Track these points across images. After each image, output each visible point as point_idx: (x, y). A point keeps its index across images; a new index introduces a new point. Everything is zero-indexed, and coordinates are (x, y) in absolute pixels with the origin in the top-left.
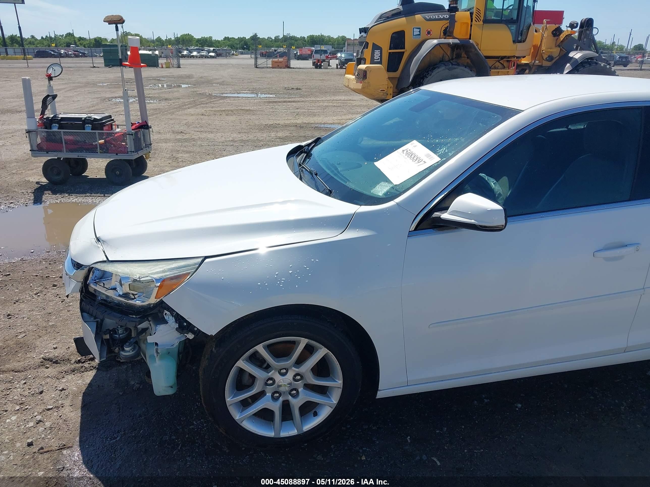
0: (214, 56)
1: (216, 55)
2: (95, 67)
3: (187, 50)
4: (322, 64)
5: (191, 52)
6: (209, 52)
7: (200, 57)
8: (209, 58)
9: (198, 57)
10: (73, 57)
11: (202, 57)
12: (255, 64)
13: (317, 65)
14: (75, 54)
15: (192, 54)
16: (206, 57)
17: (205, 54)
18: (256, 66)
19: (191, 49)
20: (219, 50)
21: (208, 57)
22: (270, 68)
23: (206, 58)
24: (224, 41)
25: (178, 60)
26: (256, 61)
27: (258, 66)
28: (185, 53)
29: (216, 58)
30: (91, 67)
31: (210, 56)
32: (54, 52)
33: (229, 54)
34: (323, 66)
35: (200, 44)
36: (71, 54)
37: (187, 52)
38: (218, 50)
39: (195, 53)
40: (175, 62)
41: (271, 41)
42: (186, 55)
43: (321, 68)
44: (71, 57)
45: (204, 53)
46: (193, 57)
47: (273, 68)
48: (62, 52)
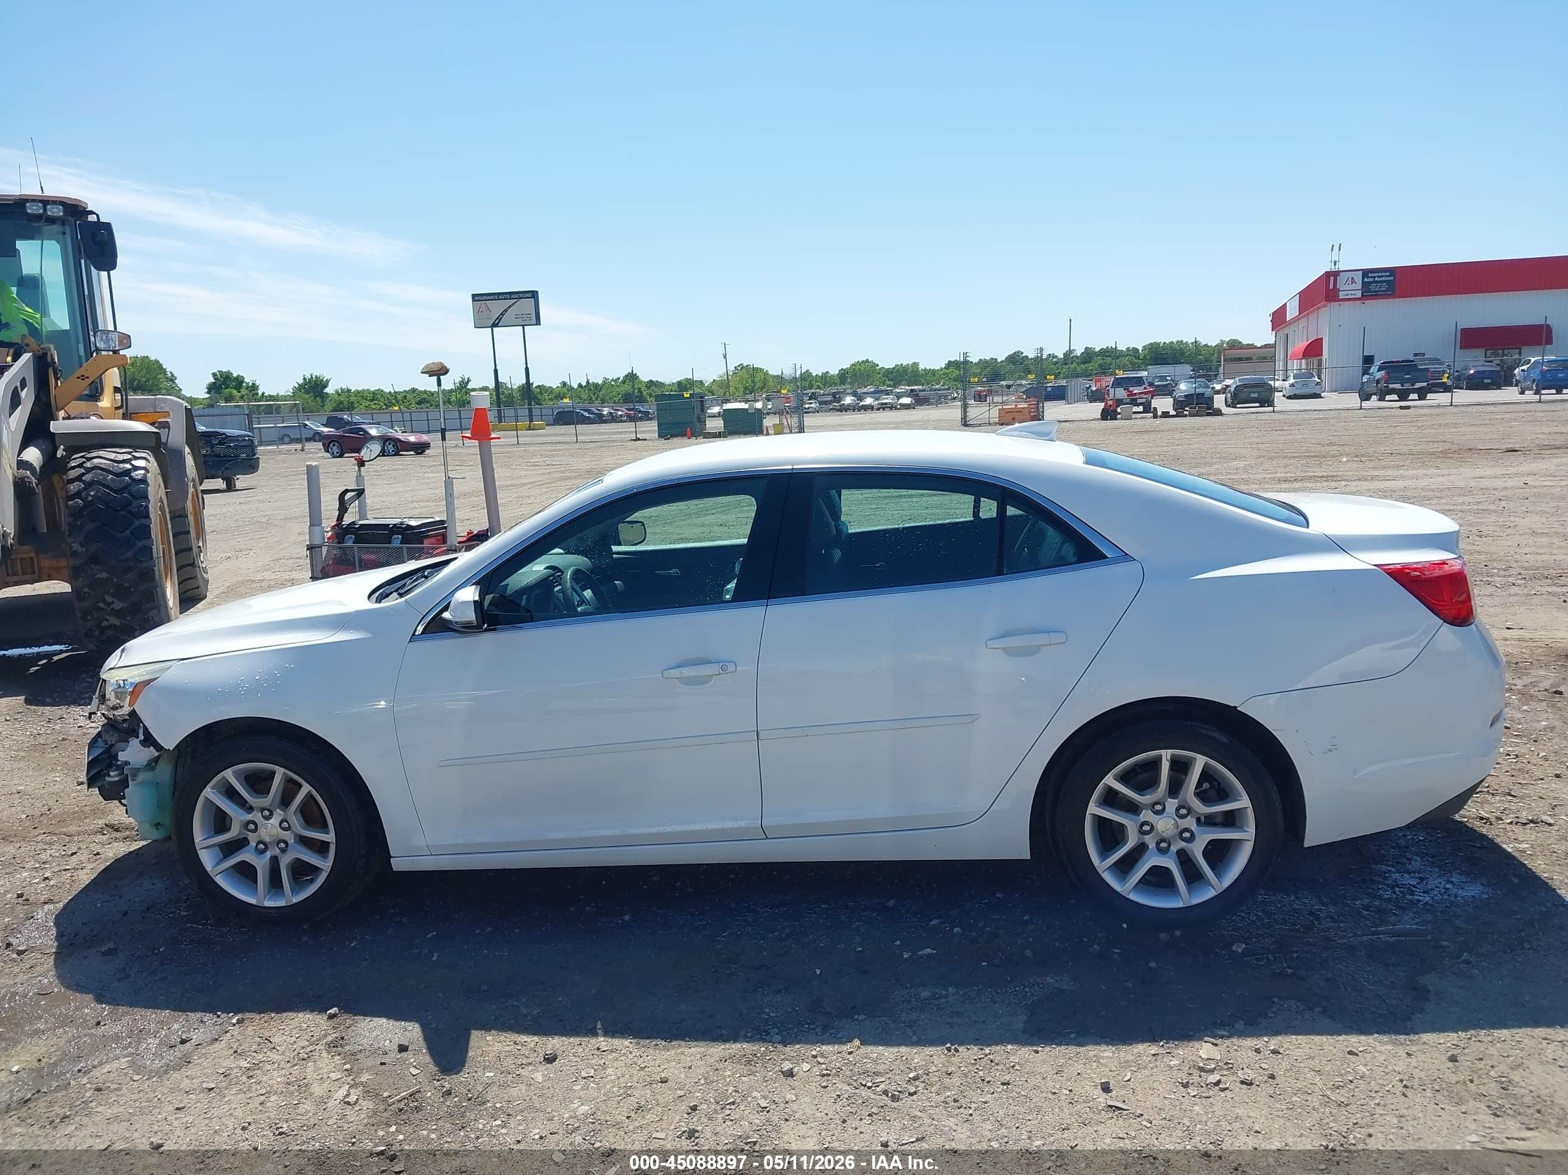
0: (909, 405)
1: (913, 401)
2: (639, 439)
3: (854, 394)
4: (1119, 410)
5: (860, 398)
6: (899, 396)
7: (878, 409)
8: (899, 409)
9: (875, 407)
10: (625, 422)
11: (884, 407)
12: (962, 419)
13: (1108, 414)
14: (628, 416)
15: (861, 403)
16: (892, 407)
17: (891, 401)
18: (965, 421)
19: (864, 393)
20: (924, 391)
21: (896, 408)
22: (995, 424)
23: (891, 409)
24: (946, 371)
25: (800, 418)
26: (965, 412)
27: (968, 423)
28: (848, 400)
29: (914, 408)
30: (632, 440)
31: (901, 405)
32: (590, 413)
33: (945, 397)
34: (1120, 414)
35: (889, 380)
36: (621, 416)
37: (853, 398)
38: (920, 391)
39: (869, 401)
40: (794, 421)
41: (1056, 363)
42: (849, 405)
43: (1116, 419)
44: (622, 421)
45: (888, 400)
46: (866, 408)
47: (1002, 424)
48: (605, 413)
